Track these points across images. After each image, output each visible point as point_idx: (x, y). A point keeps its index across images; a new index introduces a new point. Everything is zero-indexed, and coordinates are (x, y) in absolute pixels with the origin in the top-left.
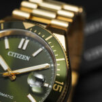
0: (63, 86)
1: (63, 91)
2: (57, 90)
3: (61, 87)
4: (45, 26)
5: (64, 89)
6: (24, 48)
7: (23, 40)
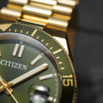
0: (73, 78)
1: (76, 84)
2: (68, 85)
3: (72, 80)
4: (42, 28)
5: (76, 81)
6: (20, 55)
7: (17, 45)
